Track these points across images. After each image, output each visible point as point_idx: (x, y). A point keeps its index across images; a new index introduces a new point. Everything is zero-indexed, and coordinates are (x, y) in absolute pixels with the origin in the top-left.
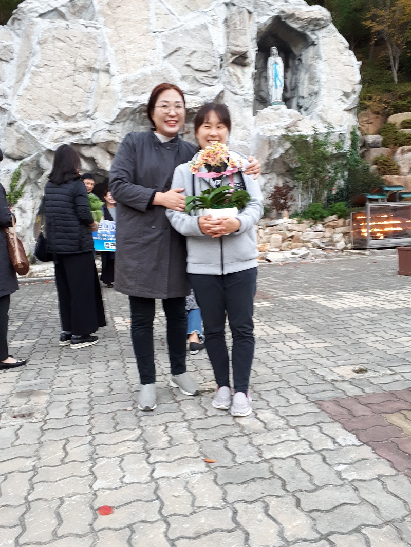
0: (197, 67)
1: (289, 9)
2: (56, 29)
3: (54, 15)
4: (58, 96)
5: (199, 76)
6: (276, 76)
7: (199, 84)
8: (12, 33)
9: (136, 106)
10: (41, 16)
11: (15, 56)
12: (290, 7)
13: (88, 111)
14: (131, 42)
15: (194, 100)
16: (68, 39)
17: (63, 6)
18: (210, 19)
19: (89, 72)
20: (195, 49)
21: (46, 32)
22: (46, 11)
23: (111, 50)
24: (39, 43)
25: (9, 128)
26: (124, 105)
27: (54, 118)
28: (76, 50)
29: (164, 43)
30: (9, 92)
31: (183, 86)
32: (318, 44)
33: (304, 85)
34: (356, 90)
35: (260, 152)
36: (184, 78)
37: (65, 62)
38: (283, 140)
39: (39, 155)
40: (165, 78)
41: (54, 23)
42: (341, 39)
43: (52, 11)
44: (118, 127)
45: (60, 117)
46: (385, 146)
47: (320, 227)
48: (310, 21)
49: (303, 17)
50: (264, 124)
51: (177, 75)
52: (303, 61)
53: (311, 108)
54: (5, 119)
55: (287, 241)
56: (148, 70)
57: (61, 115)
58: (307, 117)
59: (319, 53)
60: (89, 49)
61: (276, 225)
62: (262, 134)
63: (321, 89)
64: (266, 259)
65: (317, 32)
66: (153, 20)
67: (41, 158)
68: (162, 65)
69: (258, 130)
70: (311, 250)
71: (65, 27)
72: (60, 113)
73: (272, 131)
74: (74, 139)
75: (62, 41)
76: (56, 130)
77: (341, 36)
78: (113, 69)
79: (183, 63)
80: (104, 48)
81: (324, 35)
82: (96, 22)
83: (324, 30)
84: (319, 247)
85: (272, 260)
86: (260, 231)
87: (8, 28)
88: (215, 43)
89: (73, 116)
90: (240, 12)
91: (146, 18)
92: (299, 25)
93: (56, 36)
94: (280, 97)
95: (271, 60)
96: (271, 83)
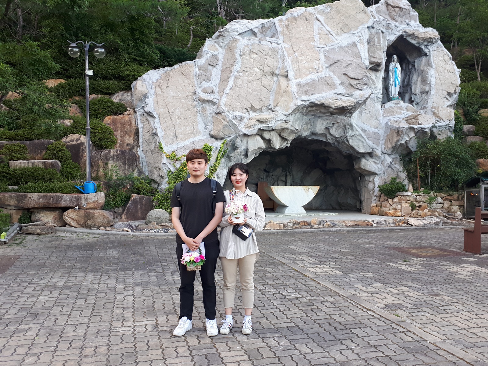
0: (352, 76)
1: (410, 31)
2: (252, 45)
3: (249, 34)
4: (251, 94)
5: (353, 82)
6: (396, 78)
7: (352, 88)
8: (216, 44)
9: (306, 103)
10: (240, 34)
11: (220, 62)
12: (411, 29)
13: (270, 105)
14: (302, 55)
15: (349, 100)
16: (259, 52)
17: (256, 28)
18: (358, 39)
19: (271, 76)
20: (349, 62)
21: (245, 47)
22: (244, 31)
23: (288, 60)
24: (241, 55)
25: (216, 116)
26: (299, 103)
27: (247, 110)
28: (264, 60)
29: (325, 56)
30: (216, 89)
31: (341, 89)
32: (430, 55)
33: (416, 85)
34: (457, 91)
35: (388, 138)
36: (342, 84)
37: (256, 69)
38: (409, 130)
39: (236, 137)
40: (328, 83)
41: (250, 40)
42: (446, 53)
43: (248, 31)
44: (291, 118)
45: (251, 109)
46: (477, 135)
47: (440, 200)
48: (425, 39)
49: (420, 36)
50: (390, 116)
51: (337, 81)
52: (416, 67)
53: (422, 103)
54: (214, 109)
55: (415, 209)
56: (315, 76)
57: (252, 108)
58: (422, 111)
59: (430, 62)
60: (273, 59)
61: (404, 196)
62: (389, 123)
63: (432, 89)
64: (408, 224)
65: (429, 47)
66: (317, 38)
67: (237, 139)
68: (325, 73)
69: (386, 120)
70: (440, 218)
71: (258, 43)
72: (252, 106)
73: (396, 122)
74: (261, 126)
75: (255, 53)
76: (249, 119)
77: (446, 50)
78: (291, 75)
79: (342, 73)
80: (283, 58)
81: (433, 49)
82: (278, 40)
83: (435, 45)
84: (444, 216)
85: (413, 225)
86: (389, 200)
87: (213, 41)
88: (363, 57)
89: (260, 109)
90: (377, 33)
91: (312, 36)
92: (417, 42)
93: (252, 50)
94: (397, 93)
95: (392, 65)
96: (392, 82)
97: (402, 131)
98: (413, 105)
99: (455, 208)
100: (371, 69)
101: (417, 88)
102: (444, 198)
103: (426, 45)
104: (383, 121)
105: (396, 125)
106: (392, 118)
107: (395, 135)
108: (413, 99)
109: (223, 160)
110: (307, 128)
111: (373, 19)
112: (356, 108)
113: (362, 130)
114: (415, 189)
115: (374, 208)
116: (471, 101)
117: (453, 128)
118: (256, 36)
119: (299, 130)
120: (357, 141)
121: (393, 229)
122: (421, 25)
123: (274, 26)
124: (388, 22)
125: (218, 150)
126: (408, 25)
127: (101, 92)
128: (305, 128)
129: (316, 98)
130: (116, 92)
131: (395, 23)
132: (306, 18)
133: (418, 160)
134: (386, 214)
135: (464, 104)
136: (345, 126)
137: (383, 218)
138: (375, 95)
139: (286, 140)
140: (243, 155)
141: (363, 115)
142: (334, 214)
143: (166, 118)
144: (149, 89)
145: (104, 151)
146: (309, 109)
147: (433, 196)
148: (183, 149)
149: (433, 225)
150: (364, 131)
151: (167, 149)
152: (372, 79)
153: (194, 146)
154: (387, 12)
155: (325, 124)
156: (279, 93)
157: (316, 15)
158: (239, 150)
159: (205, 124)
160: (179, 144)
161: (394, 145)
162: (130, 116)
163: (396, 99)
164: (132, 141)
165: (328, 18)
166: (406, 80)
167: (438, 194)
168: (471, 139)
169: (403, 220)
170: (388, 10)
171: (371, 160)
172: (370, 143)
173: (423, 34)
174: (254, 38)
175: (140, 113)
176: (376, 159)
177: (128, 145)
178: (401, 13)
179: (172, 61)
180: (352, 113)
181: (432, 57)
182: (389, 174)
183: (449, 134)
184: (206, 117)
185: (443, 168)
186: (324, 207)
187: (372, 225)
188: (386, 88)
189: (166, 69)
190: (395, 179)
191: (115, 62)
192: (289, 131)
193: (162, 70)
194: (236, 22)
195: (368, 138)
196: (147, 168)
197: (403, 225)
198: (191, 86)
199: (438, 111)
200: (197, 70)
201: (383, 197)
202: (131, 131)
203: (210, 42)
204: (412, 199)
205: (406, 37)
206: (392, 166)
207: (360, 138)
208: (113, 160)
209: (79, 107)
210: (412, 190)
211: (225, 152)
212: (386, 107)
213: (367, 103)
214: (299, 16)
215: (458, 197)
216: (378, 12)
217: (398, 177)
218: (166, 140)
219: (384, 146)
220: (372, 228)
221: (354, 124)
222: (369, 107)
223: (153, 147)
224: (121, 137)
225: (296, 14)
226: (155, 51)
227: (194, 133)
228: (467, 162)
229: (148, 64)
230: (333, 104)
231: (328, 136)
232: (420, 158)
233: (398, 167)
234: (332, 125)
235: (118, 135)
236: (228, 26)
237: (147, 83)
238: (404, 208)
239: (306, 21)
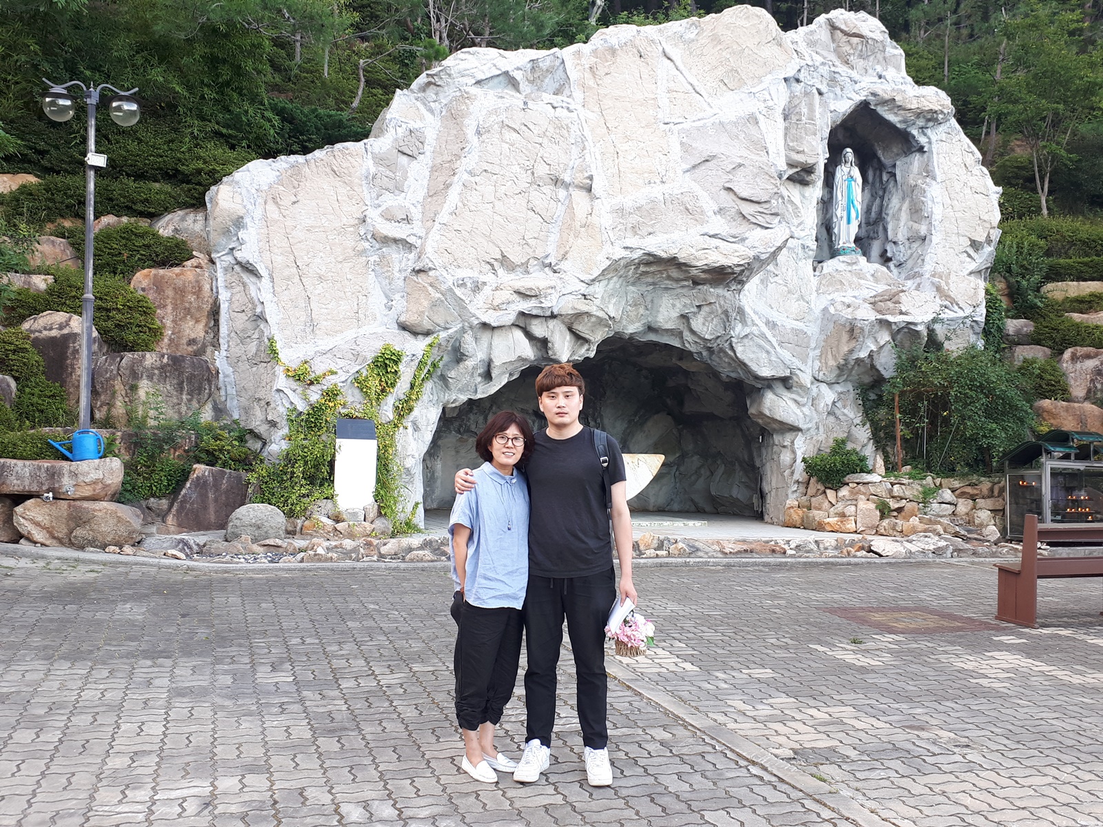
0: (744, 194)
1: (885, 91)
2: (507, 109)
3: (500, 83)
4: (503, 228)
5: (748, 209)
6: (850, 202)
7: (745, 223)
8: (419, 104)
9: (635, 255)
10: (479, 83)
11: (428, 149)
12: (887, 88)
13: (547, 256)
14: (627, 139)
15: (736, 251)
16: (524, 128)
17: (518, 69)
18: (762, 106)
19: (552, 187)
20: (740, 161)
21: (490, 113)
22: (489, 75)
23: (594, 151)
24: (478, 133)
25: (415, 278)
26: (619, 253)
27: (492, 265)
28: (535, 148)
29: (682, 144)
30: (416, 213)
31: (719, 225)
32: (931, 151)
33: (898, 220)
34: (993, 238)
35: (828, 345)
36: (721, 211)
37: (516, 168)
38: (877, 327)
39: (463, 331)
40: (687, 210)
41: (502, 97)
42: (969, 147)
43: (498, 76)
44: (598, 289)
45: (502, 265)
46: (1038, 342)
47: (947, 495)
48: (919, 114)
49: (909, 106)
50: (834, 292)
51: (709, 206)
52: (898, 178)
53: (910, 264)
54: (409, 260)
55: (889, 516)
56: (657, 191)
57: (504, 260)
58: (909, 283)
59: (930, 168)
60: (557, 147)
61: (864, 484)
62: (832, 310)
63: (933, 232)
64: (870, 551)
65: (929, 132)
66: (664, 101)
67: (465, 335)
68: (681, 183)
69: (823, 302)
70: (946, 540)
71: (522, 106)
72: (504, 256)
73: (849, 306)
74: (526, 306)
75: (515, 130)
76: (497, 289)
77: (968, 140)
78: (599, 186)
79: (721, 185)
80: (581, 146)
81: (939, 138)
82: (569, 100)
83: (942, 128)
84: (956, 535)
85: (883, 553)
86: (828, 491)
87: (412, 96)
88: (772, 150)
89: (522, 264)
90: (806, 94)
91: (653, 96)
92: (900, 118)
93: (506, 122)
94: (852, 238)
95: (842, 172)
96: (839, 212)
97: (862, 329)
98: (888, 268)
99: (984, 515)
100: (790, 178)
101: (899, 226)
102: (957, 492)
103: (922, 128)
104: (818, 304)
105: (847, 314)
106: (838, 297)
107: (845, 337)
108: (889, 254)
109: (429, 385)
110: (637, 315)
111: (798, 60)
112: (753, 269)
113: (768, 323)
114: (891, 468)
115: (792, 510)
116: (1025, 262)
117: (983, 325)
118: (518, 91)
119: (618, 317)
121: (832, 564)
122: (910, 79)
123: (561, 68)
124: (833, 69)
125: (417, 362)
126: (880, 77)
127: (130, 210)
128: (633, 314)
129: (660, 245)
130: (167, 210)
131: (850, 71)
132: (639, 52)
133: (897, 399)
134: (820, 527)
135: (1009, 270)
136: (726, 313)
137: (809, 536)
138: (800, 242)
139: (586, 341)
140: (480, 375)
141: (769, 288)
142: (698, 523)
143: (288, 279)
144: (249, 206)
145: (129, 356)
146: (642, 268)
147: (933, 486)
148: (329, 355)
149: (931, 555)
150: (772, 325)
151: (290, 356)
152: (792, 202)
153: (358, 348)
154: (832, 46)
155: (678, 305)
156: (570, 227)
157: (664, 45)
158: (470, 363)
159: (387, 296)
160: (320, 342)
161: (842, 362)
162: (198, 270)
163: (850, 253)
164: (202, 334)
165: (691, 53)
166: (875, 209)
167: (945, 481)
168: (1024, 353)
169: (860, 541)
170: (833, 40)
171: (787, 395)
172: (786, 355)
173: (915, 102)
174: (513, 93)
175: (225, 264)
176: (799, 394)
177: (192, 342)
178: (864, 49)
179: (310, 140)
180: (742, 283)
181: (935, 156)
182: (828, 431)
183: (973, 338)
184: (391, 280)
185: (954, 419)
186: (676, 507)
187: (785, 553)
188: (827, 226)
189: (293, 158)
190: (843, 442)
191: (168, 137)
192: (593, 319)
193: (284, 162)
194: (469, 52)
195: (781, 343)
196: (235, 402)
197: (859, 554)
198: (354, 202)
199: (947, 284)
200: (369, 165)
201: (815, 485)
202: (199, 309)
203: (404, 99)
204: (882, 490)
205: (876, 105)
206: (837, 411)
207: (762, 343)
208: (150, 377)
209: (72, 245)
210: (882, 470)
211: (434, 365)
212: (825, 271)
213: (781, 258)
214: (621, 47)
215: (992, 490)
216: (811, 44)
217: (849, 437)
218: (286, 332)
219: (817, 364)
220: (784, 560)
221: (748, 310)
222: (784, 270)
223: (254, 350)
224: (174, 321)
225: (614, 41)
226: (269, 114)
227: (358, 317)
228: (1011, 407)
229: (249, 147)
230: (699, 260)
231: (687, 335)
232: (902, 393)
233: (852, 415)
234: (695, 310)
235: (166, 318)
236: (449, 62)
237: (244, 191)
238: (864, 514)
239: (638, 58)
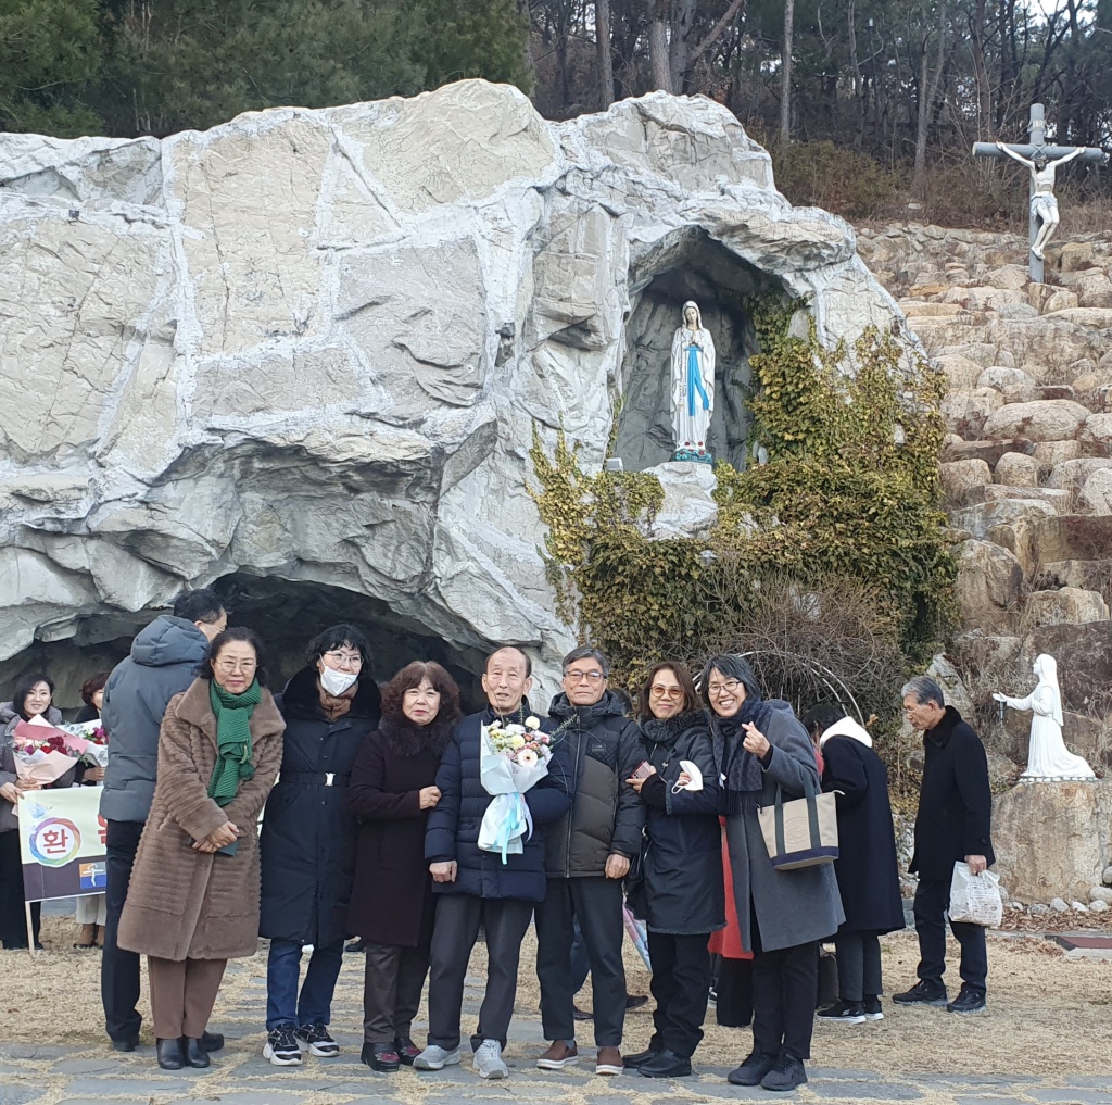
0: (424, 354)
1: (731, 214)
2: (39, 222)
5: (429, 376)
6: (695, 383)
7: (421, 398)
9: (231, 442)
10: (7, 183)
12: (734, 206)
13: (92, 442)
15: (404, 440)
16: (68, 250)
17: (72, 164)
18: (488, 226)
19: (114, 338)
20: (427, 305)
22: (22, 172)
23: (186, 287)
26: (197, 437)
28: (85, 279)
29: (342, 278)
31: (378, 399)
32: (816, 306)
36: (384, 378)
37: (47, 308)
40: (329, 375)
41: (35, 204)
43: (40, 173)
44: (170, 494)
48: (791, 248)
49: (770, 236)
51: (365, 369)
56: (285, 347)
57: (9, 447)
60: (127, 279)
65: (811, 276)
66: (324, 215)
68: (328, 336)
74: (33, 516)
75: (50, 252)
78: (185, 337)
79: (389, 340)
80: (171, 278)
82: (161, 211)
83: (834, 271)
88: (494, 292)
89: (44, 453)
90: (582, 213)
91: (307, 208)
92: (758, 255)
93: (36, 239)
94: (699, 438)
95: (681, 337)
96: (678, 397)
100: (553, 338)
103: (800, 270)
111: (564, 162)
112: (441, 470)
120: (477, 596)
122: (780, 196)
124: (632, 177)
126: (723, 193)
128: (261, 538)
129: (271, 426)
131: (667, 182)
132: (292, 143)
139: (177, 578)
141: (506, 504)
152: (559, 376)
154: (642, 144)
155: (335, 524)
157: (339, 134)
163: (689, 459)
165: (381, 148)
170: (645, 136)
172: (532, 607)
173: (781, 229)
178: (690, 149)
180: (433, 492)
181: (821, 310)
192: (176, 543)
195: (522, 589)
205: (720, 234)
207: (487, 587)
214: (262, 136)
216: (596, 139)
221: (454, 533)
230: (339, 452)
231: (364, 572)
234: (365, 532)
239: (291, 153)
